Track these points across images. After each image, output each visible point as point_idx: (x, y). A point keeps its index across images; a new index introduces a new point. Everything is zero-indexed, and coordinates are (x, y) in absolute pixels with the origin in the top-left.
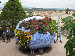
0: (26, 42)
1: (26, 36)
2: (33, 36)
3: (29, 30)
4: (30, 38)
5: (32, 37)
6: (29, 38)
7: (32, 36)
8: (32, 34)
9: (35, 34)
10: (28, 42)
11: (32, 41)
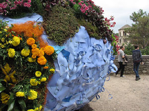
0: (20, 94)
1: (18, 48)
2: (65, 47)
3: (37, 19)
4: (51, 58)
5: (60, 57)
6: (43, 60)
7: (63, 51)
8: (61, 38)
9: (75, 39)
10: (34, 94)
11: (60, 81)
